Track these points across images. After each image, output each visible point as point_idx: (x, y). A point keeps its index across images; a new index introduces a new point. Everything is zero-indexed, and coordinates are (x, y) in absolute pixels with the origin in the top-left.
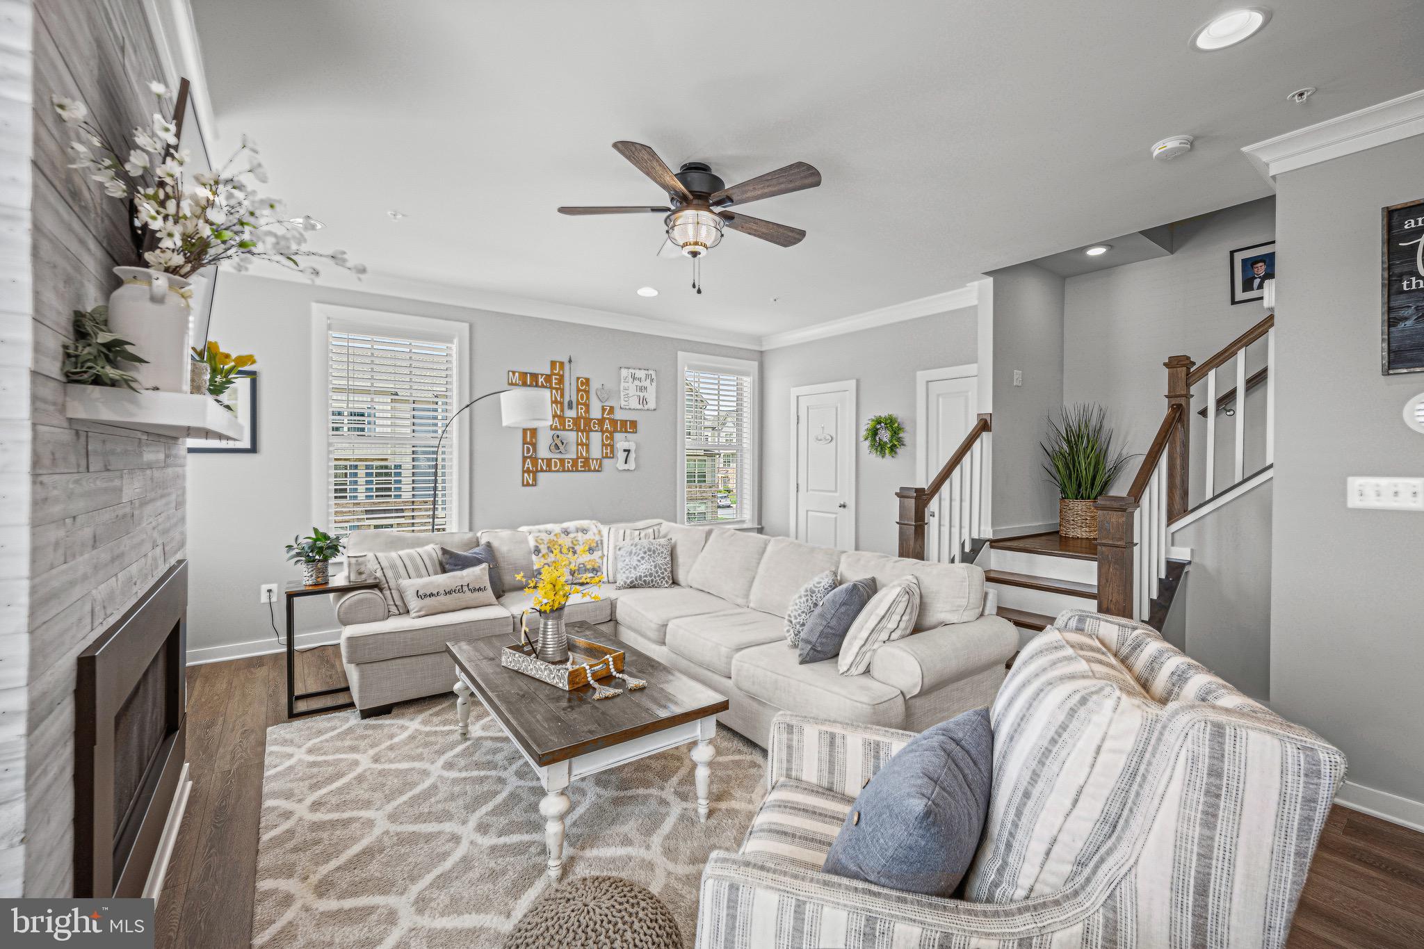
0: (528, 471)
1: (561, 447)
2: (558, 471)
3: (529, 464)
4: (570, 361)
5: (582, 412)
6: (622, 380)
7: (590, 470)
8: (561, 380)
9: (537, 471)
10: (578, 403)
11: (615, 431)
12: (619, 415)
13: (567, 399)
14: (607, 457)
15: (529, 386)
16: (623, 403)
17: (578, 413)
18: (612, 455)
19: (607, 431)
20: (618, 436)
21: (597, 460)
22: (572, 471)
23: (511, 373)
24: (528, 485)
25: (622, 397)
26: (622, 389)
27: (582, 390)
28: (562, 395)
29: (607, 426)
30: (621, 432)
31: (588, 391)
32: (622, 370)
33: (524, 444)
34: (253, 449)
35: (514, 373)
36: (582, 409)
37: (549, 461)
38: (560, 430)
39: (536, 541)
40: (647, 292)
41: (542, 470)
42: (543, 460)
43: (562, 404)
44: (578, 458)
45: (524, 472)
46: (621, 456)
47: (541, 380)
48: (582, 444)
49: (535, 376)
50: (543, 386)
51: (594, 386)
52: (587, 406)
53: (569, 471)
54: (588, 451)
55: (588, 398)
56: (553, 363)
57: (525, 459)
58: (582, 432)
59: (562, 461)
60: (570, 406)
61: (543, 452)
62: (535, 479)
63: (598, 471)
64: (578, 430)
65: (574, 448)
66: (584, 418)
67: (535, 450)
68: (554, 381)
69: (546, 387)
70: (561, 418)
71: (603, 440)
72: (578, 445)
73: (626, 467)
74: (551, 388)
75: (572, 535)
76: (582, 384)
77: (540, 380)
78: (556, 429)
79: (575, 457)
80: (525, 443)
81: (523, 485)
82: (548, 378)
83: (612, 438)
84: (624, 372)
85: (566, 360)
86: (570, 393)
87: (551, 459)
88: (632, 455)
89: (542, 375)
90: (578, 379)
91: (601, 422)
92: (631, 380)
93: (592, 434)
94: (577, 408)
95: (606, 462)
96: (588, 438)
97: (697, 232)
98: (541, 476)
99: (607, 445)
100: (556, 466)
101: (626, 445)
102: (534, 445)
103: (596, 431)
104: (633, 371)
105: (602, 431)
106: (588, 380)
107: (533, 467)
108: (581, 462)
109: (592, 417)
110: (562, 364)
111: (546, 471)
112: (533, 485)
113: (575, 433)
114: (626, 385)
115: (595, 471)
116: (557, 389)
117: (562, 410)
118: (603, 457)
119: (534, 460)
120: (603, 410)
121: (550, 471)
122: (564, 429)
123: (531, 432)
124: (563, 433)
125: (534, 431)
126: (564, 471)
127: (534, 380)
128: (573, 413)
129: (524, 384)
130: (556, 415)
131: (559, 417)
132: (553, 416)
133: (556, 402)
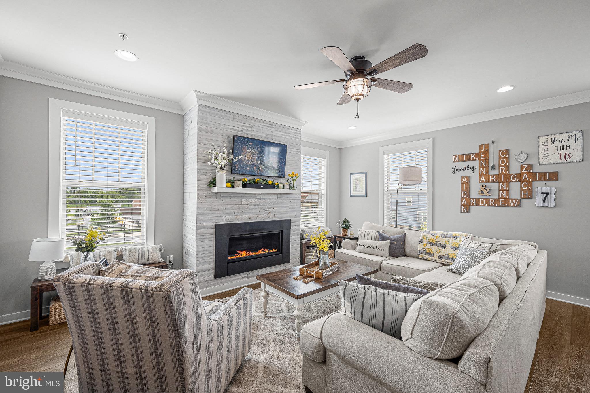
0: (464, 205)
1: (486, 192)
2: (484, 206)
3: (464, 202)
4: (493, 142)
5: (503, 170)
6: (541, 145)
7: (509, 206)
8: (487, 154)
9: (470, 205)
10: (500, 166)
11: (534, 180)
12: (537, 169)
13: (491, 164)
14: (525, 197)
15: (465, 161)
16: (541, 161)
17: (499, 171)
18: (531, 196)
19: (525, 180)
20: (536, 184)
21: (516, 200)
22: (495, 206)
23: (454, 156)
24: (464, 212)
25: (541, 156)
26: (540, 150)
27: (503, 158)
28: (488, 163)
29: (525, 177)
30: (540, 180)
31: (509, 158)
32: (541, 138)
33: (461, 191)
35: (456, 156)
36: (502, 169)
37: (478, 200)
38: (486, 182)
39: (423, 237)
40: (506, 89)
41: (473, 205)
42: (473, 199)
43: (487, 168)
44: (499, 198)
45: (461, 205)
46: (539, 198)
48: (503, 190)
49: (468, 155)
50: (474, 160)
51: (513, 154)
52: (508, 167)
53: (492, 206)
54: (508, 194)
55: (508, 162)
56: (481, 146)
57: (462, 199)
58: (503, 183)
59: (487, 200)
60: (494, 168)
61: (475, 194)
62: (469, 209)
63: (517, 207)
64: (500, 181)
65: (497, 192)
66: (504, 174)
67: (469, 194)
68: (481, 156)
69: (476, 160)
70: (487, 176)
71: (521, 187)
72: (499, 190)
73: (545, 205)
74: (479, 159)
75: (447, 239)
76: (503, 154)
77: (472, 157)
78: (483, 182)
79: (497, 198)
81: (461, 212)
82: (477, 155)
83: (531, 186)
84: (542, 140)
85: (490, 142)
86: (494, 159)
87: (479, 199)
88: (552, 197)
89: (473, 154)
90: (500, 151)
91: (520, 176)
92: (550, 143)
93: (512, 184)
94: (499, 169)
95: (524, 201)
96: (508, 186)
97: (356, 89)
98: (472, 208)
99: (525, 191)
100: (482, 202)
101: (545, 190)
102: (468, 192)
103: (515, 181)
104: (553, 137)
105: (521, 181)
106: (508, 151)
107: (467, 203)
108: (502, 201)
109: (511, 173)
110: (487, 145)
111: (476, 205)
112: (467, 212)
113: (498, 184)
114: (545, 148)
115: (514, 206)
116: (483, 160)
117: (488, 171)
118: (521, 198)
119: (468, 199)
120: (522, 167)
121: (479, 205)
122: (489, 182)
123: (466, 185)
124: (488, 184)
125: (468, 184)
126: (488, 206)
127: (468, 157)
128: (496, 172)
129: (462, 160)
130: (483, 174)
131: (485, 175)
132: (480, 176)
133: (483, 167)
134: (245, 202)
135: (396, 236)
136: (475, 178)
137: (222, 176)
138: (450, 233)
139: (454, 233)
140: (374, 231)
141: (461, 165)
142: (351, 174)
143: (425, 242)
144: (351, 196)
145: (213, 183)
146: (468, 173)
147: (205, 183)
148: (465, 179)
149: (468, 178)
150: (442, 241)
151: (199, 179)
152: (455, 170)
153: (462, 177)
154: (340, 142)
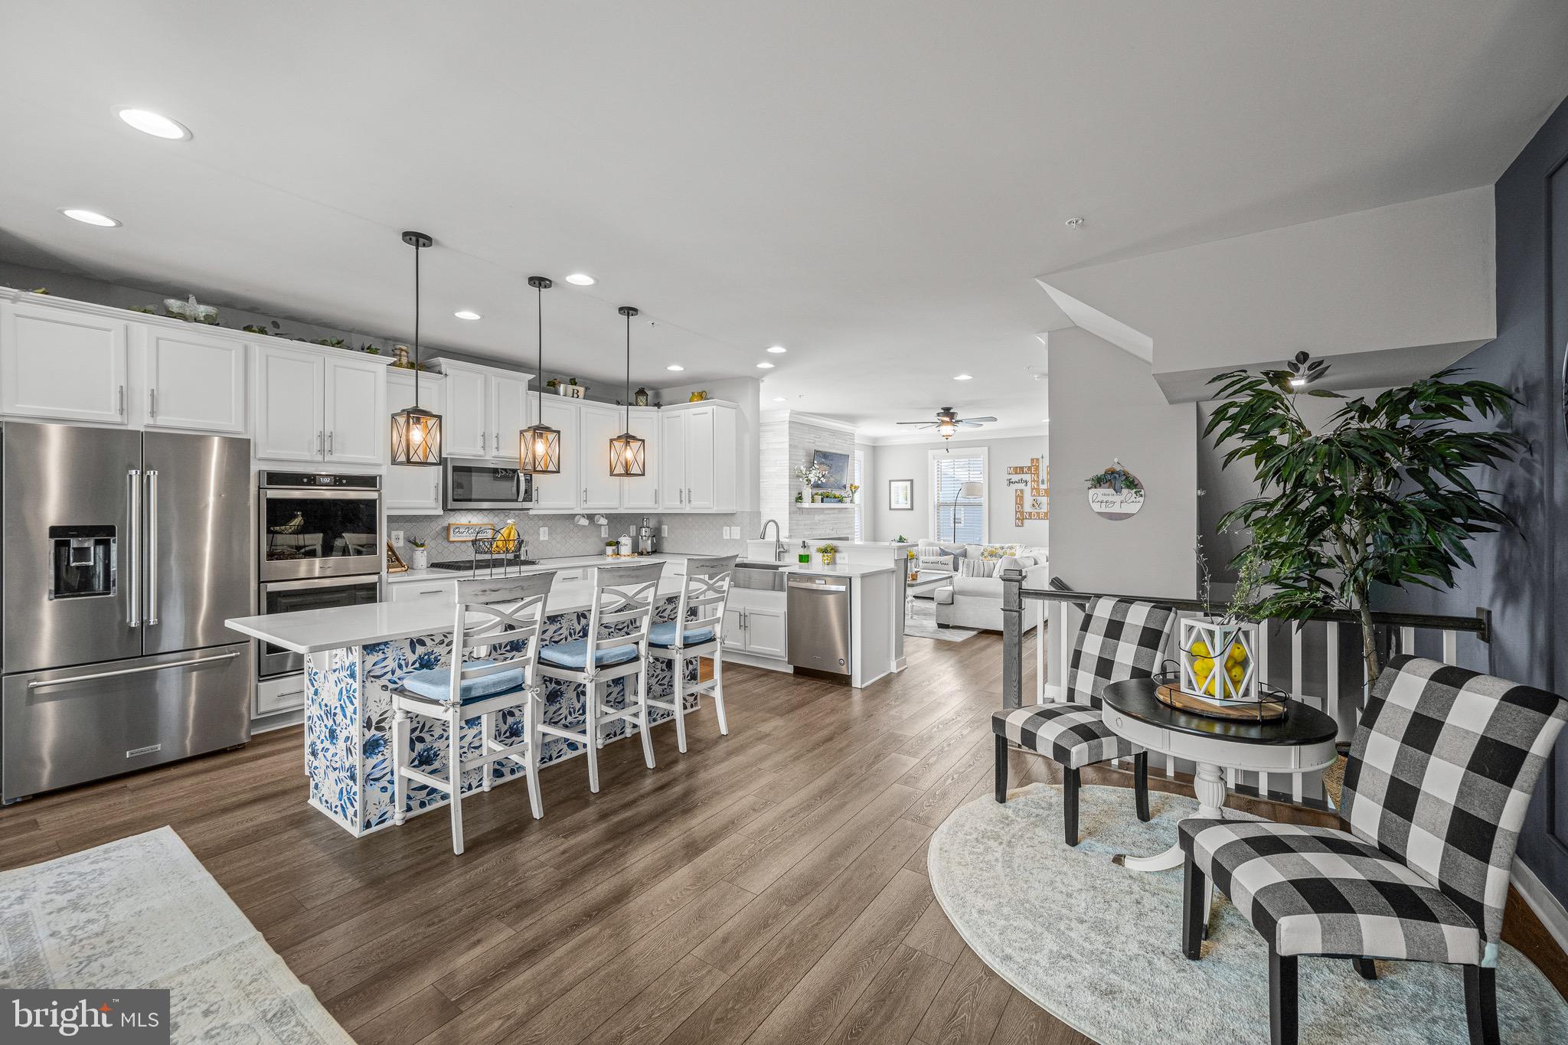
0: (1018, 519)
1: (1037, 506)
2: (1035, 519)
3: (1019, 515)
4: (1042, 457)
8: (1037, 468)
9: (1023, 519)
13: (1041, 479)
15: (1019, 473)
22: (1044, 519)
24: (1018, 526)
28: (1038, 477)
34: (912, 509)
35: (1010, 468)
37: (1030, 513)
38: (1037, 496)
41: (1026, 518)
42: (1026, 513)
43: (1038, 482)
45: (1016, 519)
47: (1025, 470)
49: (1022, 468)
50: (1026, 473)
53: (1042, 519)
56: (1032, 460)
57: (1016, 512)
59: (1038, 513)
60: (1043, 482)
61: (1027, 508)
62: (1022, 523)
67: (1022, 508)
68: (1033, 469)
69: (1028, 473)
70: (1038, 490)
74: (1031, 473)
78: (1034, 495)
80: (1016, 504)
81: (1016, 526)
82: (1029, 468)
85: (1040, 457)
86: (1043, 474)
89: (1026, 467)
90: (1048, 466)
98: (1025, 521)
100: (1034, 515)
102: (1022, 505)
107: (1021, 517)
110: (1038, 459)
111: (1028, 519)
112: (1021, 526)
113: (1046, 497)
116: (1034, 474)
117: (1038, 485)
119: (1022, 513)
121: (1031, 519)
122: (1039, 495)
123: (1020, 498)
124: (1038, 498)
125: (1022, 498)
126: (1039, 519)
127: (1020, 470)
128: (1045, 486)
129: (1016, 473)
130: (1034, 488)
131: (1036, 489)
132: (1032, 489)
133: (1034, 481)
134: (817, 517)
135: (958, 551)
136: (1027, 490)
137: (807, 492)
138: (1007, 545)
139: (1010, 545)
140: (934, 548)
141: (1015, 478)
142: (890, 481)
143: (986, 554)
144: (890, 509)
145: (799, 498)
146: (1022, 486)
147: (794, 500)
148: (1019, 493)
149: (1022, 491)
150: (1001, 552)
151: (790, 496)
152: (1010, 482)
153: (1016, 490)
154: (876, 439)
